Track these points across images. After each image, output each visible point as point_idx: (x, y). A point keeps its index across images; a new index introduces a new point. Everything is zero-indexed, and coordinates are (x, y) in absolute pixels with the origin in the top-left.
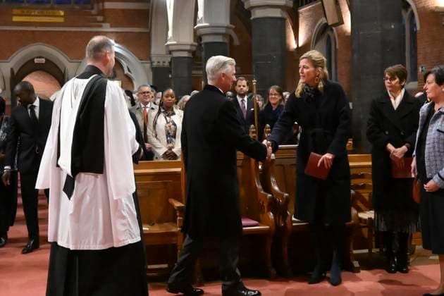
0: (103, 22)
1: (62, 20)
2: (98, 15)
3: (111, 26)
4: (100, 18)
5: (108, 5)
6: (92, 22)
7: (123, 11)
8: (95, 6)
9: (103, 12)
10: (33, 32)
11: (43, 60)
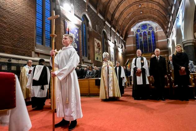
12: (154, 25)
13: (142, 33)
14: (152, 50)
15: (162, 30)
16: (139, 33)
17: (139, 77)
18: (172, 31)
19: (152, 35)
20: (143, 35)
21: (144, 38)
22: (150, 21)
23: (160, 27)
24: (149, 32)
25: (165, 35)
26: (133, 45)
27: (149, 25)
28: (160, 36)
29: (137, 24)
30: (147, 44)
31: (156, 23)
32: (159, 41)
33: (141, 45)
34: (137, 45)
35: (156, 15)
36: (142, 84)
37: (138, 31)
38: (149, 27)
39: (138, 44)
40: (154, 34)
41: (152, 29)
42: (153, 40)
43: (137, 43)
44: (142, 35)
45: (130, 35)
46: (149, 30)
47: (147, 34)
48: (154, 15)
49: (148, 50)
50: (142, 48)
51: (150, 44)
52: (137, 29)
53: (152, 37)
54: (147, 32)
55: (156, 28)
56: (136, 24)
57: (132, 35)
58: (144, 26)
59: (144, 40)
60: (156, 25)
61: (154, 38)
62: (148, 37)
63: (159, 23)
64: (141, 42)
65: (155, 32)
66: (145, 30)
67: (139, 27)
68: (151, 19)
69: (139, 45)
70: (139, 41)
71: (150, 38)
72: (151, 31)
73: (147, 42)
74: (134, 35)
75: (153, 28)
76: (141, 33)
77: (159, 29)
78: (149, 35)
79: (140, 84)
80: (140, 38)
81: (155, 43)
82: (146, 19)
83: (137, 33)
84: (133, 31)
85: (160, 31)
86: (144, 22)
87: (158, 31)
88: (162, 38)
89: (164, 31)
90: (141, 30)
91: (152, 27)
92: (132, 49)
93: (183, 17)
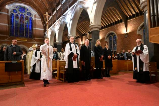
0: (35, 41)
1: (26, 40)
2: (34, 40)
3: (36, 42)
4: (34, 41)
5: (36, 38)
6: (32, 41)
7: (39, 40)
8: (33, 38)
9: (35, 39)
10: (20, 42)
11: (22, 48)
12: (34, 12)
13: (19, 15)
14: (29, 36)
15: (40, 20)
16: (15, 14)
17: (75, 61)
18: (54, 24)
19: (30, 21)
20: (20, 18)
21: (20, 21)
22: (30, 6)
23: (39, 17)
24: (27, 17)
25: (42, 25)
26: (6, 25)
27: (28, 10)
28: (38, 24)
29: (15, 3)
30: (24, 28)
31: (35, 11)
32: (36, 29)
33: (17, 28)
34: (11, 26)
35: (38, 4)
36: (77, 68)
37: (14, 11)
38: (28, 12)
39: (13, 25)
40: (32, 21)
41: (30, 15)
42: (30, 26)
43: (11, 24)
44: (18, 17)
45: (2, 12)
46: (27, 15)
47: (25, 19)
48: (36, 2)
49: (24, 35)
50: (18, 31)
51: (27, 29)
52: (13, 8)
53: (30, 23)
54: (25, 16)
55: (35, 16)
56: (13, 3)
57: (6, 13)
58: (22, 9)
59: (20, 23)
60: (35, 13)
61: (32, 24)
62: (26, 21)
63: (39, 12)
64: (17, 24)
65: (34, 19)
66: (23, 14)
67: (17, 7)
68: (31, 6)
69: (13, 27)
70: (14, 22)
71: (28, 23)
72: (29, 17)
73: (24, 27)
74: (9, 14)
75: (32, 14)
76: (17, 15)
77: (38, 18)
78: (27, 20)
79: (76, 68)
80: (16, 19)
81: (32, 29)
82: (25, 2)
83: (12, 12)
84: (8, 9)
85: (38, 19)
86: (22, 5)
87: (36, 19)
88: (39, 27)
89: (42, 21)
90: (18, 12)
91: (30, 13)
92: (5, 29)
93: (72, 17)
